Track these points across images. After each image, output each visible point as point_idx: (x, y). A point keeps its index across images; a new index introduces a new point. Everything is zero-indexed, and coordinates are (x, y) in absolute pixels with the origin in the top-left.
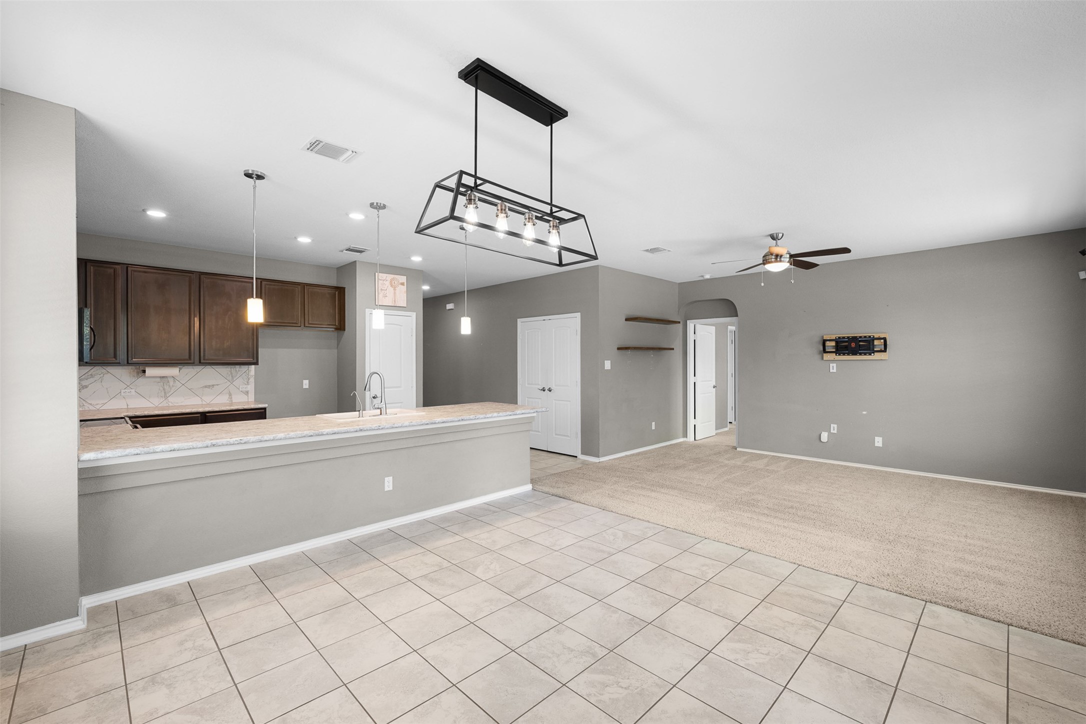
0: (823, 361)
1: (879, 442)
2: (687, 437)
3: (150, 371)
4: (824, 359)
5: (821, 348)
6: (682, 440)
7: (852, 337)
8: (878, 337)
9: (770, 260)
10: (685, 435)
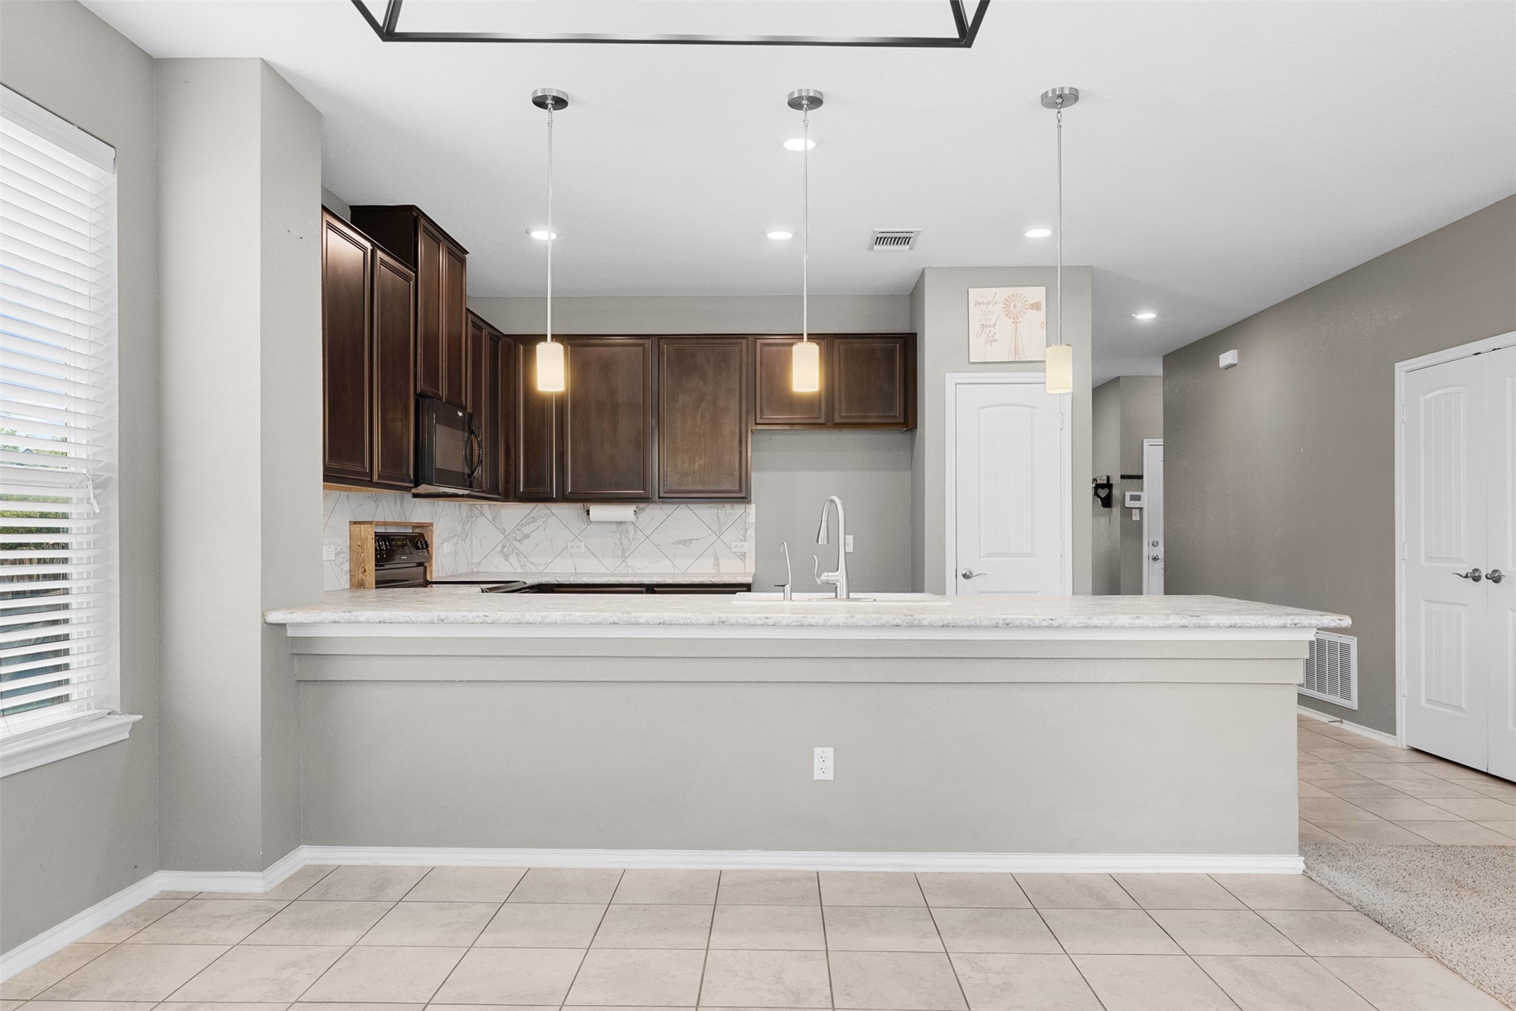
3: (599, 512)
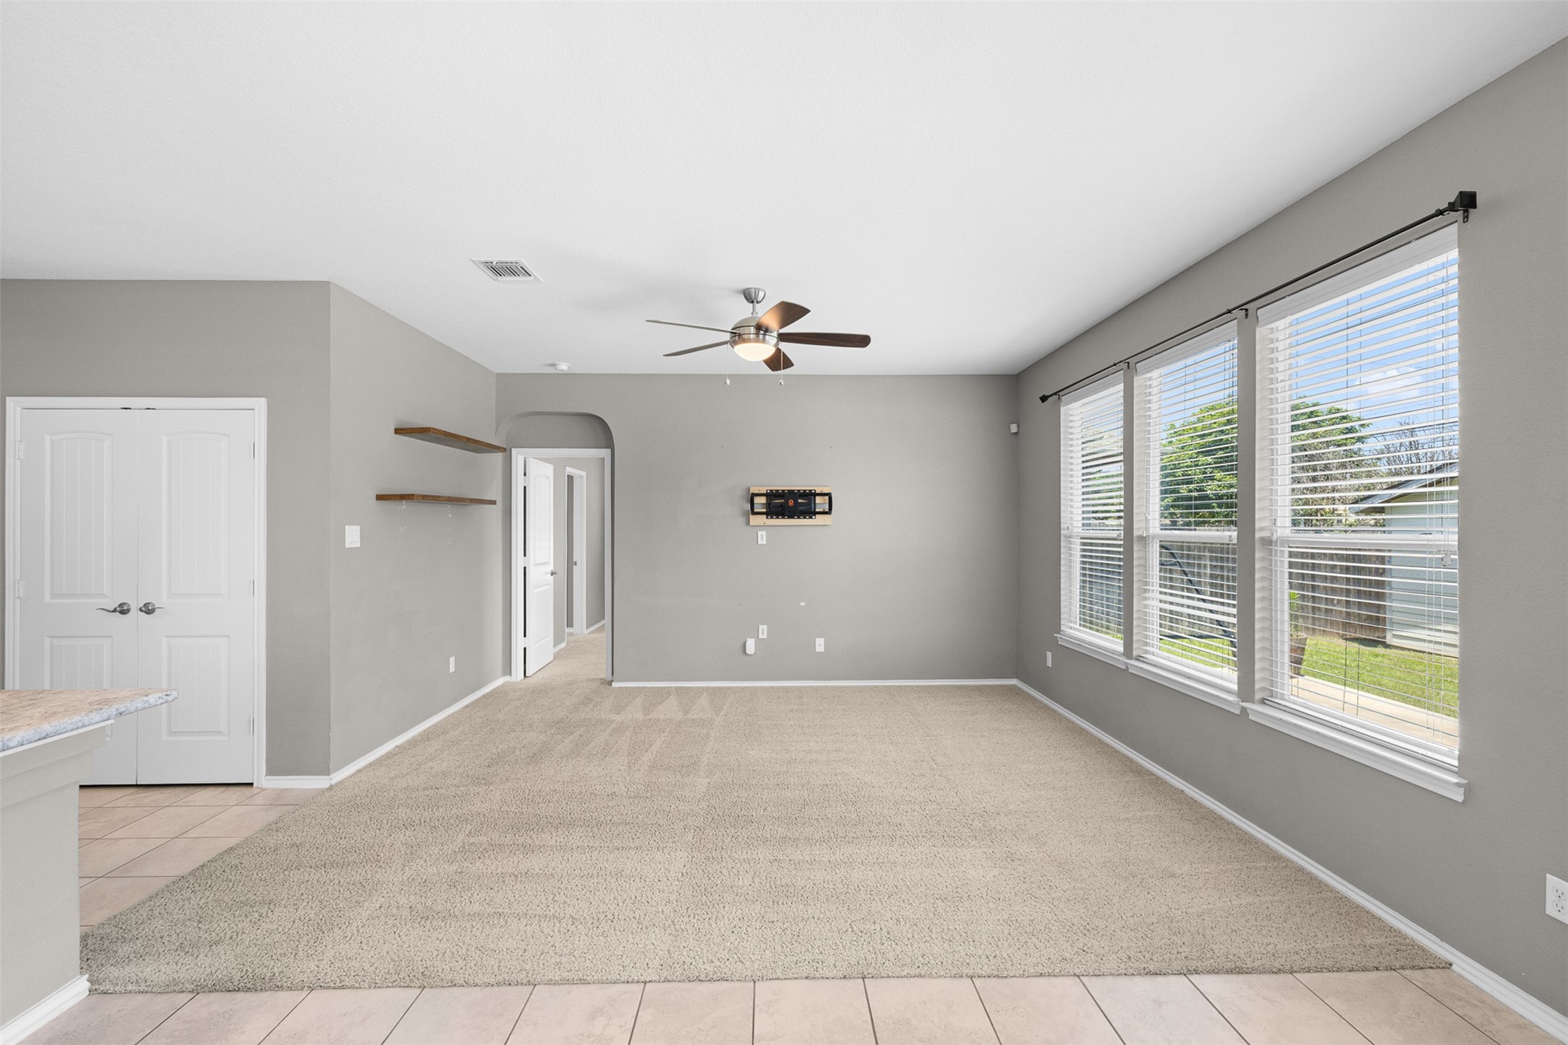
0: (749, 527)
1: (820, 645)
2: (511, 675)
4: (751, 524)
5: (748, 506)
6: (500, 681)
7: (788, 491)
8: (820, 492)
9: (745, 337)
10: (508, 670)
